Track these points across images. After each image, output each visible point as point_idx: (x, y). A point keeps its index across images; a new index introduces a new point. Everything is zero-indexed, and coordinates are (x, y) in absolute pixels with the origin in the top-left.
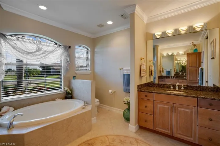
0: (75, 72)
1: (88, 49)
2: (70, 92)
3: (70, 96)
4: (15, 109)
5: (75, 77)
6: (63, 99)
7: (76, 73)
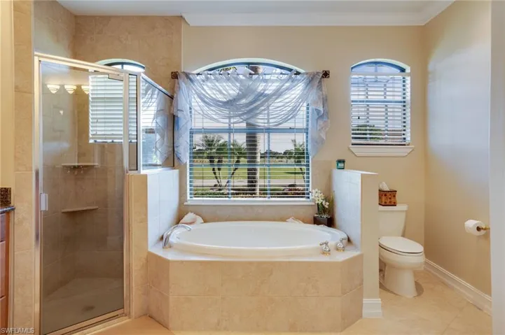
0: (349, 149)
1: (403, 70)
2: (326, 205)
3: (325, 216)
4: (205, 221)
5: (343, 162)
6: (305, 221)
7: (352, 149)
